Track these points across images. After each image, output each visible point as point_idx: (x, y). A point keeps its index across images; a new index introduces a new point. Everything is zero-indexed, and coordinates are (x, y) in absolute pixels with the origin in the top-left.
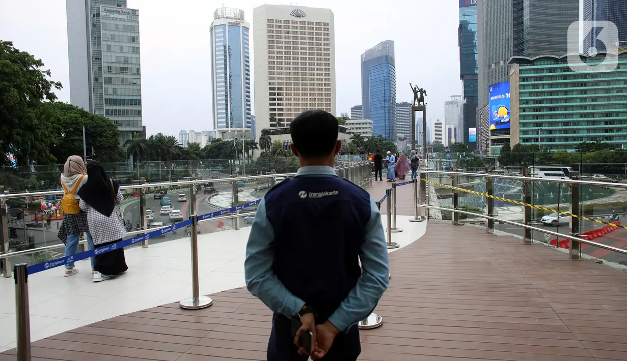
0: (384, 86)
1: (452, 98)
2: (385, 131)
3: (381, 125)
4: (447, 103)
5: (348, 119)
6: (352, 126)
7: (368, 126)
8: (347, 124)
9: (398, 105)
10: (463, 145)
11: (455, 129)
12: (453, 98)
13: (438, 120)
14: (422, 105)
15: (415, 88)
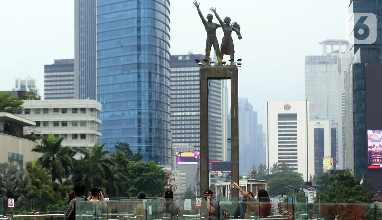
0: (139, 9)
1: (325, 49)
2: (139, 133)
3: (127, 115)
4: (311, 61)
5: (33, 96)
6: (42, 118)
7: (87, 117)
8: (28, 111)
9: (174, 60)
10: (349, 177)
11: (333, 132)
12: (329, 47)
13: (287, 107)
14: (228, 63)
15: (210, 17)
